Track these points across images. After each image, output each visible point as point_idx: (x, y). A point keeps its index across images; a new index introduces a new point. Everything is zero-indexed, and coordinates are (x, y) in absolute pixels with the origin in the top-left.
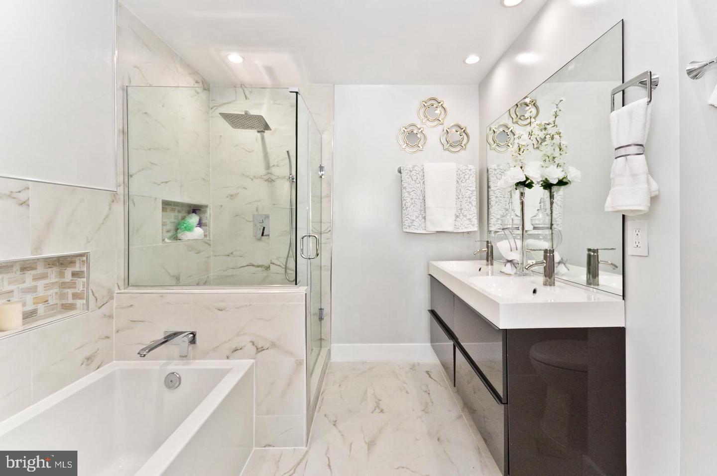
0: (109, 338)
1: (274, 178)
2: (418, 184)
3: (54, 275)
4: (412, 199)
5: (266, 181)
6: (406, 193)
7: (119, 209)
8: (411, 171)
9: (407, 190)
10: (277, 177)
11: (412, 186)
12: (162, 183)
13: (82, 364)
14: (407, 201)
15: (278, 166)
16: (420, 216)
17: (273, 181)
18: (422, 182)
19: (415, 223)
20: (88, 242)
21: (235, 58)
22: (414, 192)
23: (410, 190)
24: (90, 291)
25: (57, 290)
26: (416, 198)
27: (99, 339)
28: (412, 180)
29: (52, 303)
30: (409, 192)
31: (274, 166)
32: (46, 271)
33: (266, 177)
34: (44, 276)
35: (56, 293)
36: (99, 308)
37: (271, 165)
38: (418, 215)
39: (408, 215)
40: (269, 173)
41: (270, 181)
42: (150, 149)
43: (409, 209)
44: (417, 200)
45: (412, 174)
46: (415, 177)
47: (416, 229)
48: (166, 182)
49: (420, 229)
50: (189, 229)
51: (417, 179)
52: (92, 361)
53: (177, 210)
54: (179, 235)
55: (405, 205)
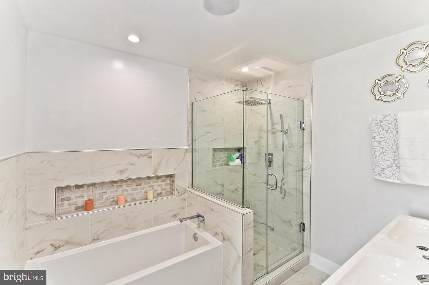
0: (184, 208)
1: (276, 131)
2: (390, 133)
3: (168, 180)
4: (383, 148)
5: (271, 133)
6: (376, 143)
7: (189, 155)
8: (381, 122)
9: (377, 139)
10: (277, 131)
11: (382, 136)
12: (213, 140)
13: (172, 217)
14: (376, 150)
15: (278, 124)
16: (394, 165)
17: (275, 133)
18: (395, 132)
19: (386, 172)
20: (175, 169)
21: (245, 70)
22: (385, 141)
23: (380, 140)
24: (176, 189)
25: (169, 186)
26: (388, 148)
27: (180, 208)
28: (383, 130)
29: (167, 191)
30: (379, 142)
31: (276, 124)
32: (165, 179)
33: (271, 131)
34: (165, 181)
35: (169, 187)
36: (180, 196)
37: (274, 123)
38: (390, 164)
39: (377, 163)
40: (273, 128)
41: (274, 133)
42: (206, 126)
43: (378, 157)
44: (389, 150)
45: (382, 124)
46: (387, 127)
47: (387, 178)
48: (216, 140)
49: (394, 179)
50: (233, 160)
51: (389, 128)
52: (176, 217)
53: (229, 150)
54: (229, 163)
55: (374, 153)
